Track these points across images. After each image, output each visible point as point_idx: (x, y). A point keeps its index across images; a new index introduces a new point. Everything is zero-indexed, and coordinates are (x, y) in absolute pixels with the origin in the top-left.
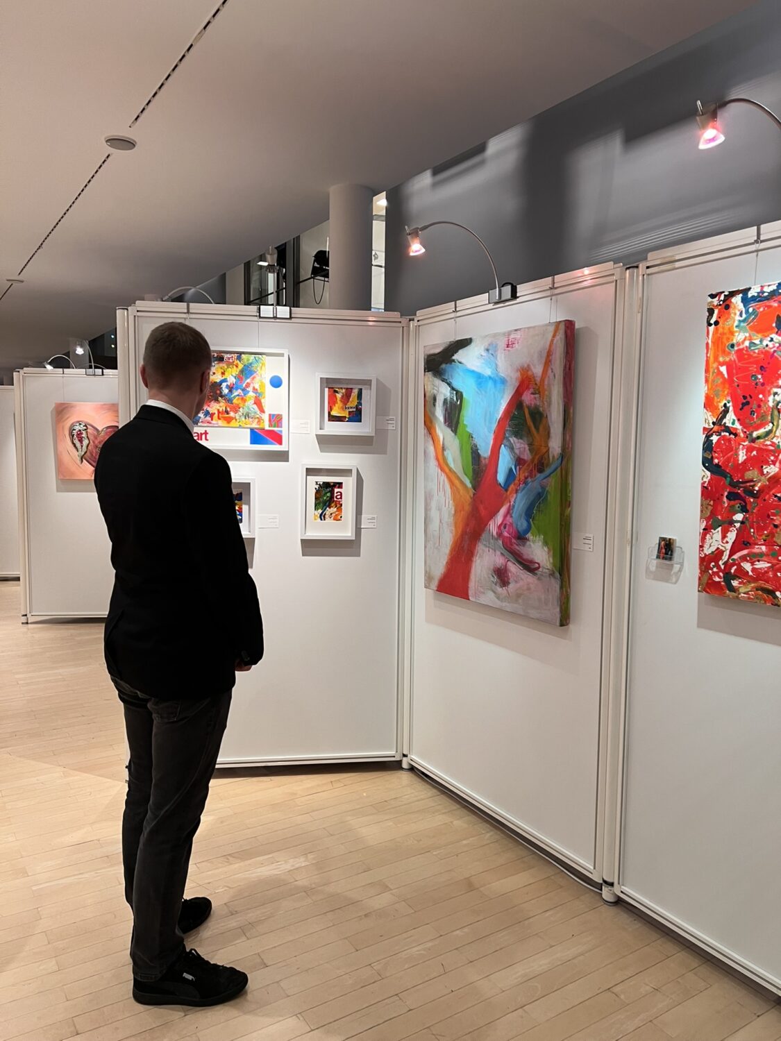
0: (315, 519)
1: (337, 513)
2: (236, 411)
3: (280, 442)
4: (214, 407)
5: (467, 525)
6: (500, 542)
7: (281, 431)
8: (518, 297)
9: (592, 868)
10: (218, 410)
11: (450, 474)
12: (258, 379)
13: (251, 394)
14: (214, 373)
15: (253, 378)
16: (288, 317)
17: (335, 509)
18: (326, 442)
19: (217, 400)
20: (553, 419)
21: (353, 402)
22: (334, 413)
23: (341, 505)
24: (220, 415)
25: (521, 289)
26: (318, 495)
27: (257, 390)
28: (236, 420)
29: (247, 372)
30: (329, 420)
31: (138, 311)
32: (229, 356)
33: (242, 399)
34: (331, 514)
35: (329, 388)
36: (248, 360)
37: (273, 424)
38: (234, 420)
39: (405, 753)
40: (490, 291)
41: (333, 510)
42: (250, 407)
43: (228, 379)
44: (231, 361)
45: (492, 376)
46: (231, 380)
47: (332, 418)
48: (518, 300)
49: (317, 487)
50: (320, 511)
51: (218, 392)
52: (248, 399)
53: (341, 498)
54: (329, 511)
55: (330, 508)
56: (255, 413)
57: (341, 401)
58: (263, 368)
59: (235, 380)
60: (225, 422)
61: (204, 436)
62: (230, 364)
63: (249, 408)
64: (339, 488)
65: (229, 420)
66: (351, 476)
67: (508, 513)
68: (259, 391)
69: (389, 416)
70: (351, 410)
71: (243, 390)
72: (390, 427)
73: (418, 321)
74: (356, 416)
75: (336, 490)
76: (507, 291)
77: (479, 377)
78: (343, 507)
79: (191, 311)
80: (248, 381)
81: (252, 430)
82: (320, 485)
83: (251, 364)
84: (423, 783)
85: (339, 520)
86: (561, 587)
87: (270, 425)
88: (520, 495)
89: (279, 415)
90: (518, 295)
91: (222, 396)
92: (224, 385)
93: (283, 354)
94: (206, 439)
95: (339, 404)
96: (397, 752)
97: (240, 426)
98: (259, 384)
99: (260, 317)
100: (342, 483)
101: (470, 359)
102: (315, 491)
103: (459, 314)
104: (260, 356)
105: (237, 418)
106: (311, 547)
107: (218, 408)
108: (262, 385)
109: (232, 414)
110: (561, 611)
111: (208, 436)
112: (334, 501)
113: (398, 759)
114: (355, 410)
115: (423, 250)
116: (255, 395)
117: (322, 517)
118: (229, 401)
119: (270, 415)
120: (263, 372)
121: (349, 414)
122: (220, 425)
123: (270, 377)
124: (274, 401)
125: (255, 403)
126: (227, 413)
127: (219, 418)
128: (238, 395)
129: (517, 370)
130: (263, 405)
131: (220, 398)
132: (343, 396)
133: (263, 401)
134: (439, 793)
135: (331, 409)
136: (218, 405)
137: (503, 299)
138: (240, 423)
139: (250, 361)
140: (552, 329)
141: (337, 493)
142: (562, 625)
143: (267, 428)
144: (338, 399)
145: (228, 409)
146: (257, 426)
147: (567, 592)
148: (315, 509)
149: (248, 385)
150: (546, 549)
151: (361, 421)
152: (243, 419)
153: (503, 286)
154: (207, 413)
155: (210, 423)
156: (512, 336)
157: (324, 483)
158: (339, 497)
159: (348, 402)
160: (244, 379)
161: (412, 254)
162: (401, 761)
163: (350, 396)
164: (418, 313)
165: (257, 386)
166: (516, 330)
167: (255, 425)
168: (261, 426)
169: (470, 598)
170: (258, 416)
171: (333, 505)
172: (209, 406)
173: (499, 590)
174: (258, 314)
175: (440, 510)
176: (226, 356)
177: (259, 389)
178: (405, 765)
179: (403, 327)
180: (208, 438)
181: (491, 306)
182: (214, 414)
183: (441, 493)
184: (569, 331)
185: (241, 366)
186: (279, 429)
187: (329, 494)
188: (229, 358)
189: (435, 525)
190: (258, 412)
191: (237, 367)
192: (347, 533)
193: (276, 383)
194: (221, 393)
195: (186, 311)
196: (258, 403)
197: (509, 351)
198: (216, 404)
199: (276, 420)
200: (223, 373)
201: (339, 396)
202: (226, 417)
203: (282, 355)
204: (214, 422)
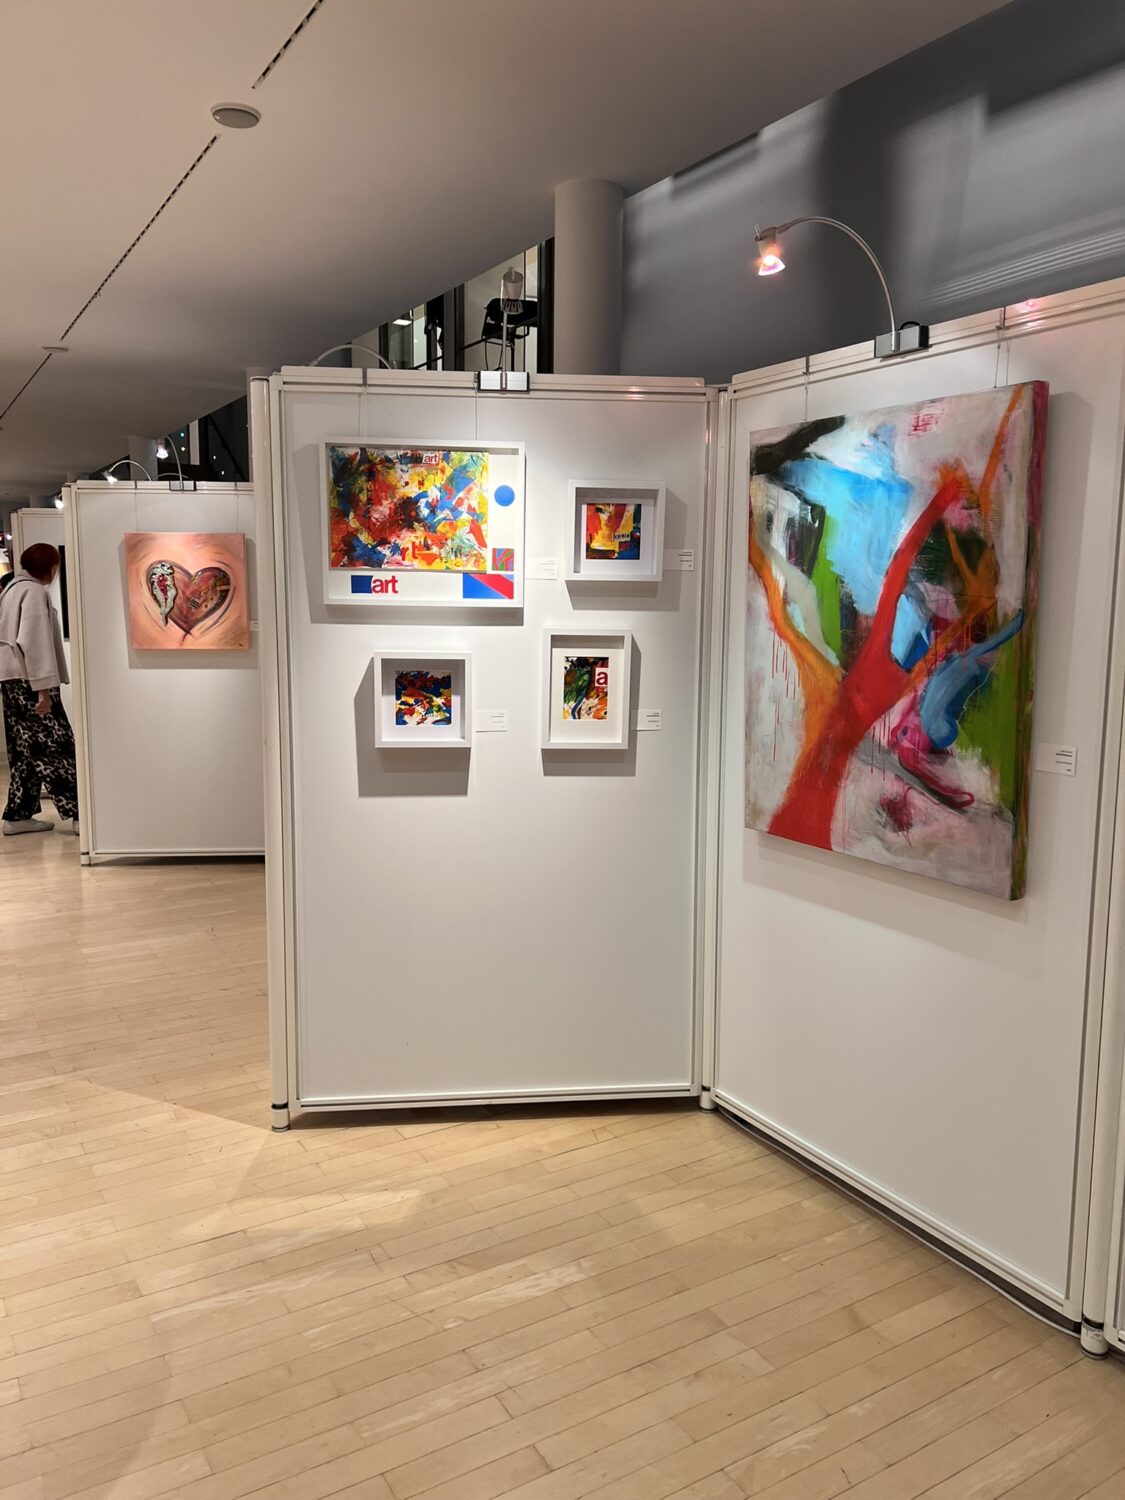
0: (565, 718)
1: (599, 707)
2: (441, 545)
3: (510, 595)
4: (407, 539)
5: (829, 727)
6: (895, 757)
7: (512, 576)
8: (931, 346)
9: (1063, 1296)
10: (414, 543)
11: (798, 644)
12: (476, 490)
13: (465, 517)
14: (407, 484)
15: (471, 489)
16: (525, 389)
17: (596, 701)
18: (582, 593)
19: (411, 528)
20: (1005, 552)
21: (627, 526)
22: (595, 545)
23: (606, 694)
24: (417, 552)
25: (937, 332)
26: (568, 679)
27: (474, 509)
28: (442, 559)
29: (459, 480)
30: (588, 557)
32: (430, 454)
33: (451, 524)
34: (590, 708)
35: (588, 504)
36: (461, 461)
37: (499, 564)
38: (438, 560)
39: (705, 1085)
40: (878, 338)
41: (593, 701)
42: (464, 538)
43: (429, 493)
44: (433, 462)
45: (884, 479)
46: (434, 494)
47: (593, 554)
48: (931, 351)
49: (568, 665)
50: (572, 704)
51: (413, 514)
52: (459, 524)
53: (606, 683)
54: (586, 704)
55: (588, 699)
56: (472, 547)
57: (607, 525)
58: (484, 473)
59: (439, 495)
60: (424, 563)
61: (390, 585)
62: (430, 467)
63: (461, 540)
64: (602, 666)
65: (430, 559)
66: (623, 647)
67: (912, 708)
68: (478, 511)
69: (683, 548)
70: (623, 540)
71: (453, 510)
72: (685, 567)
73: (735, 392)
74: (631, 549)
75: (598, 670)
76: (912, 335)
77: (858, 483)
78: (608, 697)
79: (369, 382)
80: (461, 495)
81: (466, 575)
82: (572, 662)
83: (465, 467)
84: (738, 1133)
85: (603, 718)
86: (1015, 836)
87: (495, 567)
88: (935, 680)
89: (508, 550)
90: (930, 343)
91: (419, 521)
92: (422, 502)
93: (517, 450)
94: (394, 591)
95: (604, 530)
96: (693, 1083)
97: (447, 568)
98: (478, 499)
99: (479, 389)
100: (607, 659)
101: (842, 452)
102: (563, 672)
103: (812, 378)
104: (480, 454)
105: (443, 556)
106: (558, 761)
107: (414, 539)
108: (483, 502)
109: (435, 550)
110: (1013, 874)
111: (397, 584)
112: (595, 687)
113: (695, 1095)
114: (629, 539)
115: (781, 266)
116: (471, 518)
117: (576, 713)
118: (430, 528)
119: (494, 550)
120: (484, 481)
121: (620, 547)
122: (416, 567)
123: (495, 488)
124: (501, 527)
125: (471, 531)
126: (428, 547)
127: (414, 557)
128: (444, 519)
129: (935, 469)
130: (484, 533)
131: (416, 524)
132: (610, 518)
133: (483, 527)
134: (768, 1152)
135: (590, 538)
136: (413, 535)
137: (903, 348)
138: (448, 565)
139: (465, 462)
140: (1007, 397)
141: (599, 674)
142: (1014, 897)
143: (490, 571)
144: (603, 522)
145: (430, 542)
146: (475, 569)
147: (1023, 842)
148: (565, 702)
149: (460, 502)
150: (986, 770)
151: (638, 558)
152: (453, 557)
153: (902, 328)
154: (396, 549)
155: (401, 565)
156: (925, 411)
157: (579, 658)
158: (602, 681)
159: (618, 527)
160: (454, 491)
161: (762, 273)
162: (699, 1097)
163: (622, 517)
164: (736, 378)
165: (474, 504)
166: (933, 401)
167: (470, 567)
168: (481, 569)
169: (833, 847)
170: (475, 552)
171: (592, 693)
172: (398, 537)
173: (891, 836)
174: (476, 385)
175: (776, 701)
176: (426, 455)
177: (477, 508)
178: (705, 1103)
179: (709, 402)
180: (397, 589)
181: (877, 362)
182: (408, 549)
183: (780, 675)
184: (1039, 401)
185: (449, 471)
186: (509, 573)
187: (586, 677)
188: (430, 459)
189: (766, 726)
190: (476, 546)
191: (443, 472)
192: (616, 739)
193: (505, 497)
194: (417, 514)
195: (361, 382)
196: (476, 530)
197: (918, 436)
198: (409, 534)
199: (504, 558)
200: (421, 483)
201: (604, 517)
202: (424, 552)
203: (515, 452)
204: (406, 562)
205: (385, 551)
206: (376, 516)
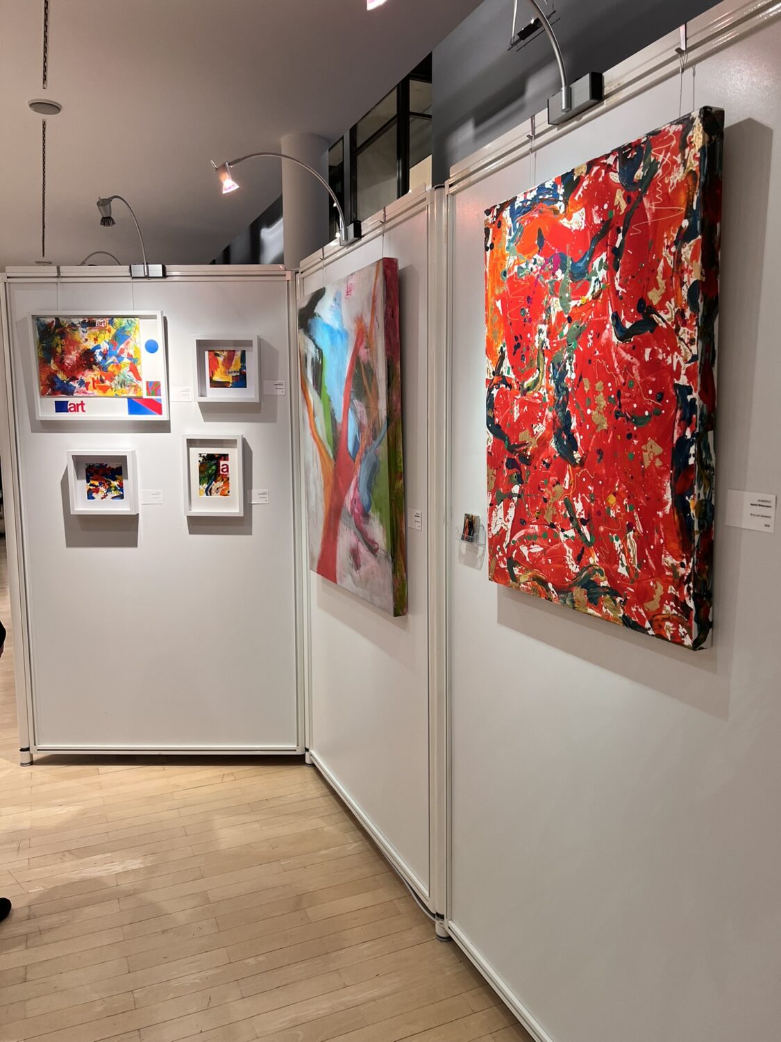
0: (201, 495)
1: (224, 488)
2: (111, 379)
3: (160, 412)
4: (89, 376)
5: (332, 500)
6: (353, 519)
7: (161, 399)
8: (363, 236)
9: (428, 895)
10: (93, 379)
11: (320, 445)
12: (132, 343)
13: (126, 361)
14: (87, 340)
15: (128, 343)
16: (161, 275)
17: (222, 484)
18: (211, 411)
19: (91, 369)
21: (236, 365)
22: (216, 378)
23: (228, 479)
24: (96, 385)
25: (364, 227)
26: (202, 469)
27: (132, 356)
28: (112, 389)
29: (120, 337)
30: (211, 386)
31: (8, 277)
32: (100, 320)
33: (117, 366)
34: (218, 489)
35: (209, 351)
36: (121, 324)
37: (151, 392)
38: (110, 390)
39: (307, 747)
41: (220, 484)
42: (126, 375)
43: (102, 346)
44: (103, 326)
45: (340, 330)
46: (105, 346)
47: (215, 384)
48: (363, 240)
49: (201, 459)
50: (205, 486)
51: (92, 359)
52: (122, 366)
53: (228, 471)
54: (215, 485)
55: (216, 482)
56: (132, 380)
57: (223, 365)
58: (137, 331)
59: (108, 346)
60: (101, 392)
61: (80, 407)
62: (102, 329)
63: (124, 376)
64: (224, 460)
65: (105, 389)
66: (236, 447)
67: (357, 487)
68: (134, 357)
69: (277, 380)
70: (234, 374)
71: (118, 356)
72: (279, 392)
73: (301, 272)
74: (241, 381)
75: (222, 463)
76: (352, 229)
77: (331, 330)
78: (230, 481)
79: (62, 275)
80: (122, 346)
81: (130, 399)
82: (204, 457)
83: (124, 328)
84: (319, 781)
85: (227, 495)
86: (394, 572)
87: (149, 394)
88: (363, 465)
89: (156, 382)
91: (96, 364)
92: (97, 352)
93: (156, 316)
94: (83, 411)
95: (221, 369)
96: (298, 745)
97: (116, 395)
98: (134, 349)
99: (132, 277)
100: (228, 455)
101: (325, 310)
102: (198, 464)
103: (325, 261)
104: (133, 319)
105: (113, 387)
106: (198, 524)
107: (93, 376)
108: (137, 351)
109: (107, 383)
110: (395, 598)
111: (84, 407)
112: (220, 474)
113: (301, 753)
114: (238, 374)
115: (237, 187)
116: (130, 361)
117: (208, 491)
118: (103, 369)
119: (147, 382)
120: (137, 337)
121: (233, 379)
122: (96, 395)
123: (147, 340)
124: (151, 367)
125: (131, 370)
126: (102, 381)
127: (94, 388)
128: (113, 362)
129: (355, 321)
130: (139, 372)
131: (94, 366)
132: (224, 360)
133: (138, 367)
134: (329, 794)
135: (212, 374)
136: (92, 374)
137: (349, 241)
138: (116, 392)
139: (123, 325)
140: (374, 269)
141: (223, 465)
142: (396, 614)
143: (145, 396)
144: (220, 363)
145: (104, 378)
146: (134, 395)
147: (402, 577)
148: (200, 484)
149: (122, 351)
150: (381, 527)
151: (246, 387)
152: (119, 388)
153: (347, 225)
154: (82, 383)
155: (86, 393)
156: (350, 282)
157: (208, 455)
158: (225, 470)
159: (231, 365)
160: (117, 344)
161: (224, 192)
162: (304, 755)
163: (233, 359)
164: (301, 263)
165: (131, 352)
166: (352, 275)
167: (132, 394)
168: (139, 395)
169: (338, 582)
170: (134, 384)
171: (219, 479)
172: (83, 375)
173: (355, 573)
174: (129, 274)
175: (315, 483)
176: (98, 321)
177: (133, 355)
178: (307, 761)
179: (288, 280)
180: (84, 409)
181: (344, 251)
182: (90, 383)
183: (315, 464)
184: (389, 272)
185: (113, 331)
186: (158, 397)
187: (214, 467)
188: (101, 323)
189: (313, 502)
190: (135, 380)
191: (110, 332)
192: (233, 508)
193: (152, 347)
194: (95, 360)
195: (56, 274)
196: (134, 370)
197: (348, 299)
198: (90, 372)
199: (154, 387)
200: (96, 340)
201: (220, 359)
202: (101, 385)
203: (154, 317)
204: (89, 392)
205: (75, 384)
206: (68, 362)
